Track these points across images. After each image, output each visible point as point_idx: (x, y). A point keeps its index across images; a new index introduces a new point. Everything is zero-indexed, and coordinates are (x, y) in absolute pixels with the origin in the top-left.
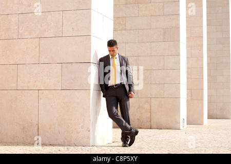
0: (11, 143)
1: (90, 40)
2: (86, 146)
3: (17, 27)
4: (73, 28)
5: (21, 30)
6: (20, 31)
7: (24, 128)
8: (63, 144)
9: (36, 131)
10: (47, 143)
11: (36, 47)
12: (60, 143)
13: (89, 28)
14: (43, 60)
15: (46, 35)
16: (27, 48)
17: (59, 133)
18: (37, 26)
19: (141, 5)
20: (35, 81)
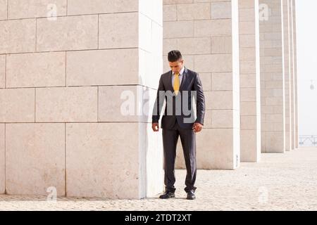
0: (28, 195)
1: (137, 54)
2: (133, 199)
3: (34, 37)
4: (113, 38)
5: (40, 40)
6: (38, 41)
7: (46, 175)
8: (101, 196)
9: (63, 179)
10: (78, 195)
11: (61, 64)
12: (97, 195)
13: (135, 37)
14: (71, 82)
15: (76, 47)
16: (48, 65)
17: (95, 181)
18: (63, 35)
19: (180, 7)
20: (61, 111)
